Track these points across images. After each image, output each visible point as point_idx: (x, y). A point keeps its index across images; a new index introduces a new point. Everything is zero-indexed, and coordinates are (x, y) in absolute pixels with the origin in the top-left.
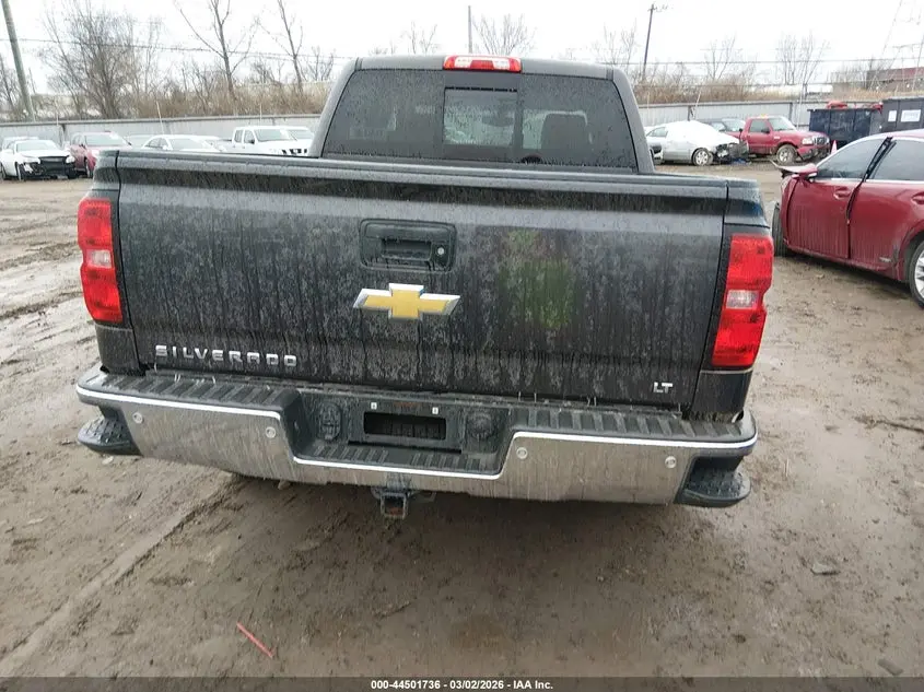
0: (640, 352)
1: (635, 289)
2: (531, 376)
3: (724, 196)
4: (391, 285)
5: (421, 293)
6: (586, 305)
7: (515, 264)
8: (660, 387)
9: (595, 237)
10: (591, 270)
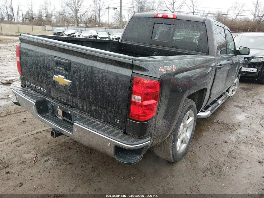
0: (111, 108)
1: (109, 88)
2: (88, 108)
3: (131, 63)
4: (59, 75)
5: (64, 78)
6: (98, 91)
7: (82, 74)
8: (117, 121)
9: (99, 70)
10: (99, 80)
